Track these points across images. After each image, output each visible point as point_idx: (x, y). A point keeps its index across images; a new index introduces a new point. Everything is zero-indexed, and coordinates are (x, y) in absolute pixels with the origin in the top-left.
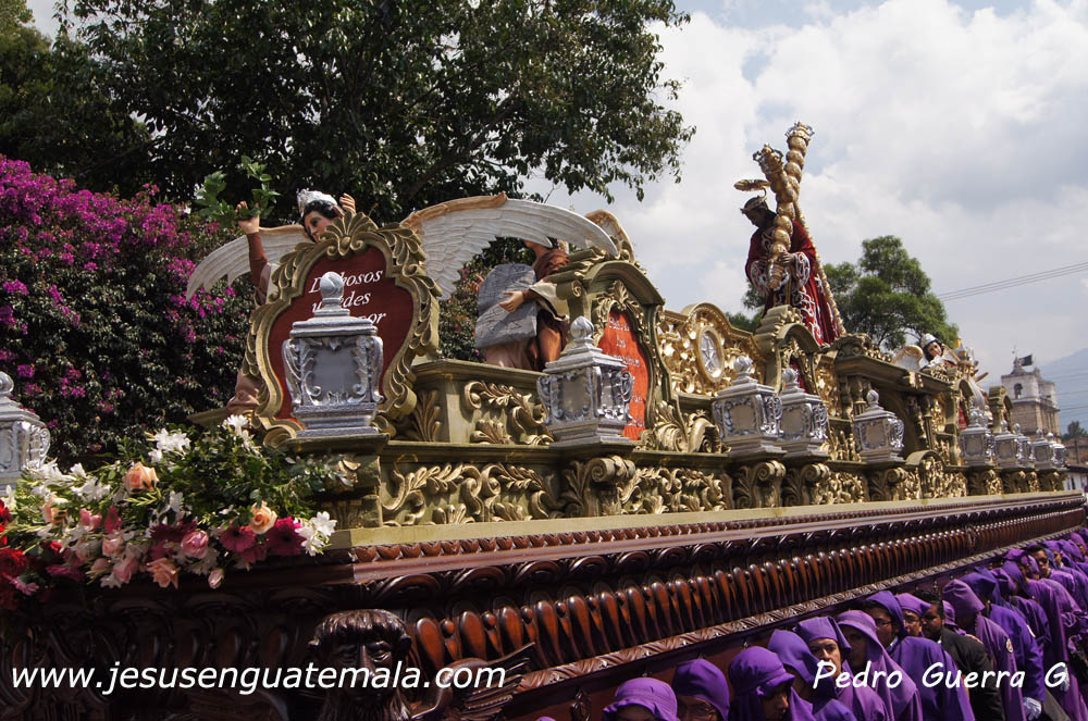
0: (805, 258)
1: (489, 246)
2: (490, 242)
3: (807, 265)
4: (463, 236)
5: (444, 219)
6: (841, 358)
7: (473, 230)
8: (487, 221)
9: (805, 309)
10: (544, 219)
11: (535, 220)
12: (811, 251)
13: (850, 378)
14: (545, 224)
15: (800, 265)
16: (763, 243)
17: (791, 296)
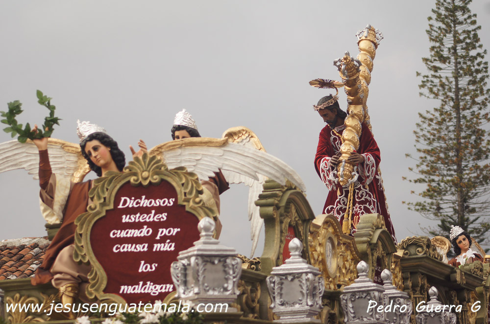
0: (372, 158)
1: (213, 175)
2: (215, 173)
3: (373, 166)
4: (194, 166)
5: (179, 151)
6: (406, 257)
7: (201, 162)
8: (212, 156)
9: (367, 205)
10: (256, 160)
11: (248, 160)
12: (376, 153)
13: (411, 273)
14: (256, 164)
15: (367, 165)
16: (332, 139)
17: (354, 192)
